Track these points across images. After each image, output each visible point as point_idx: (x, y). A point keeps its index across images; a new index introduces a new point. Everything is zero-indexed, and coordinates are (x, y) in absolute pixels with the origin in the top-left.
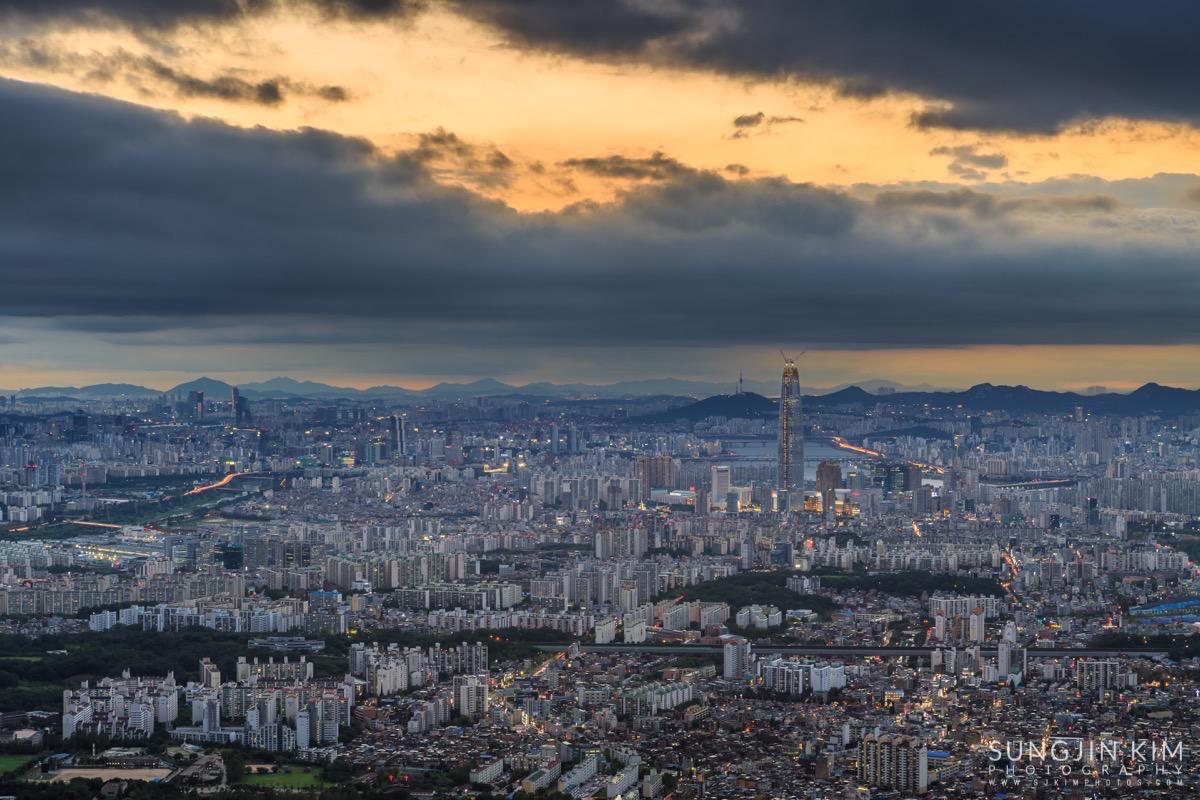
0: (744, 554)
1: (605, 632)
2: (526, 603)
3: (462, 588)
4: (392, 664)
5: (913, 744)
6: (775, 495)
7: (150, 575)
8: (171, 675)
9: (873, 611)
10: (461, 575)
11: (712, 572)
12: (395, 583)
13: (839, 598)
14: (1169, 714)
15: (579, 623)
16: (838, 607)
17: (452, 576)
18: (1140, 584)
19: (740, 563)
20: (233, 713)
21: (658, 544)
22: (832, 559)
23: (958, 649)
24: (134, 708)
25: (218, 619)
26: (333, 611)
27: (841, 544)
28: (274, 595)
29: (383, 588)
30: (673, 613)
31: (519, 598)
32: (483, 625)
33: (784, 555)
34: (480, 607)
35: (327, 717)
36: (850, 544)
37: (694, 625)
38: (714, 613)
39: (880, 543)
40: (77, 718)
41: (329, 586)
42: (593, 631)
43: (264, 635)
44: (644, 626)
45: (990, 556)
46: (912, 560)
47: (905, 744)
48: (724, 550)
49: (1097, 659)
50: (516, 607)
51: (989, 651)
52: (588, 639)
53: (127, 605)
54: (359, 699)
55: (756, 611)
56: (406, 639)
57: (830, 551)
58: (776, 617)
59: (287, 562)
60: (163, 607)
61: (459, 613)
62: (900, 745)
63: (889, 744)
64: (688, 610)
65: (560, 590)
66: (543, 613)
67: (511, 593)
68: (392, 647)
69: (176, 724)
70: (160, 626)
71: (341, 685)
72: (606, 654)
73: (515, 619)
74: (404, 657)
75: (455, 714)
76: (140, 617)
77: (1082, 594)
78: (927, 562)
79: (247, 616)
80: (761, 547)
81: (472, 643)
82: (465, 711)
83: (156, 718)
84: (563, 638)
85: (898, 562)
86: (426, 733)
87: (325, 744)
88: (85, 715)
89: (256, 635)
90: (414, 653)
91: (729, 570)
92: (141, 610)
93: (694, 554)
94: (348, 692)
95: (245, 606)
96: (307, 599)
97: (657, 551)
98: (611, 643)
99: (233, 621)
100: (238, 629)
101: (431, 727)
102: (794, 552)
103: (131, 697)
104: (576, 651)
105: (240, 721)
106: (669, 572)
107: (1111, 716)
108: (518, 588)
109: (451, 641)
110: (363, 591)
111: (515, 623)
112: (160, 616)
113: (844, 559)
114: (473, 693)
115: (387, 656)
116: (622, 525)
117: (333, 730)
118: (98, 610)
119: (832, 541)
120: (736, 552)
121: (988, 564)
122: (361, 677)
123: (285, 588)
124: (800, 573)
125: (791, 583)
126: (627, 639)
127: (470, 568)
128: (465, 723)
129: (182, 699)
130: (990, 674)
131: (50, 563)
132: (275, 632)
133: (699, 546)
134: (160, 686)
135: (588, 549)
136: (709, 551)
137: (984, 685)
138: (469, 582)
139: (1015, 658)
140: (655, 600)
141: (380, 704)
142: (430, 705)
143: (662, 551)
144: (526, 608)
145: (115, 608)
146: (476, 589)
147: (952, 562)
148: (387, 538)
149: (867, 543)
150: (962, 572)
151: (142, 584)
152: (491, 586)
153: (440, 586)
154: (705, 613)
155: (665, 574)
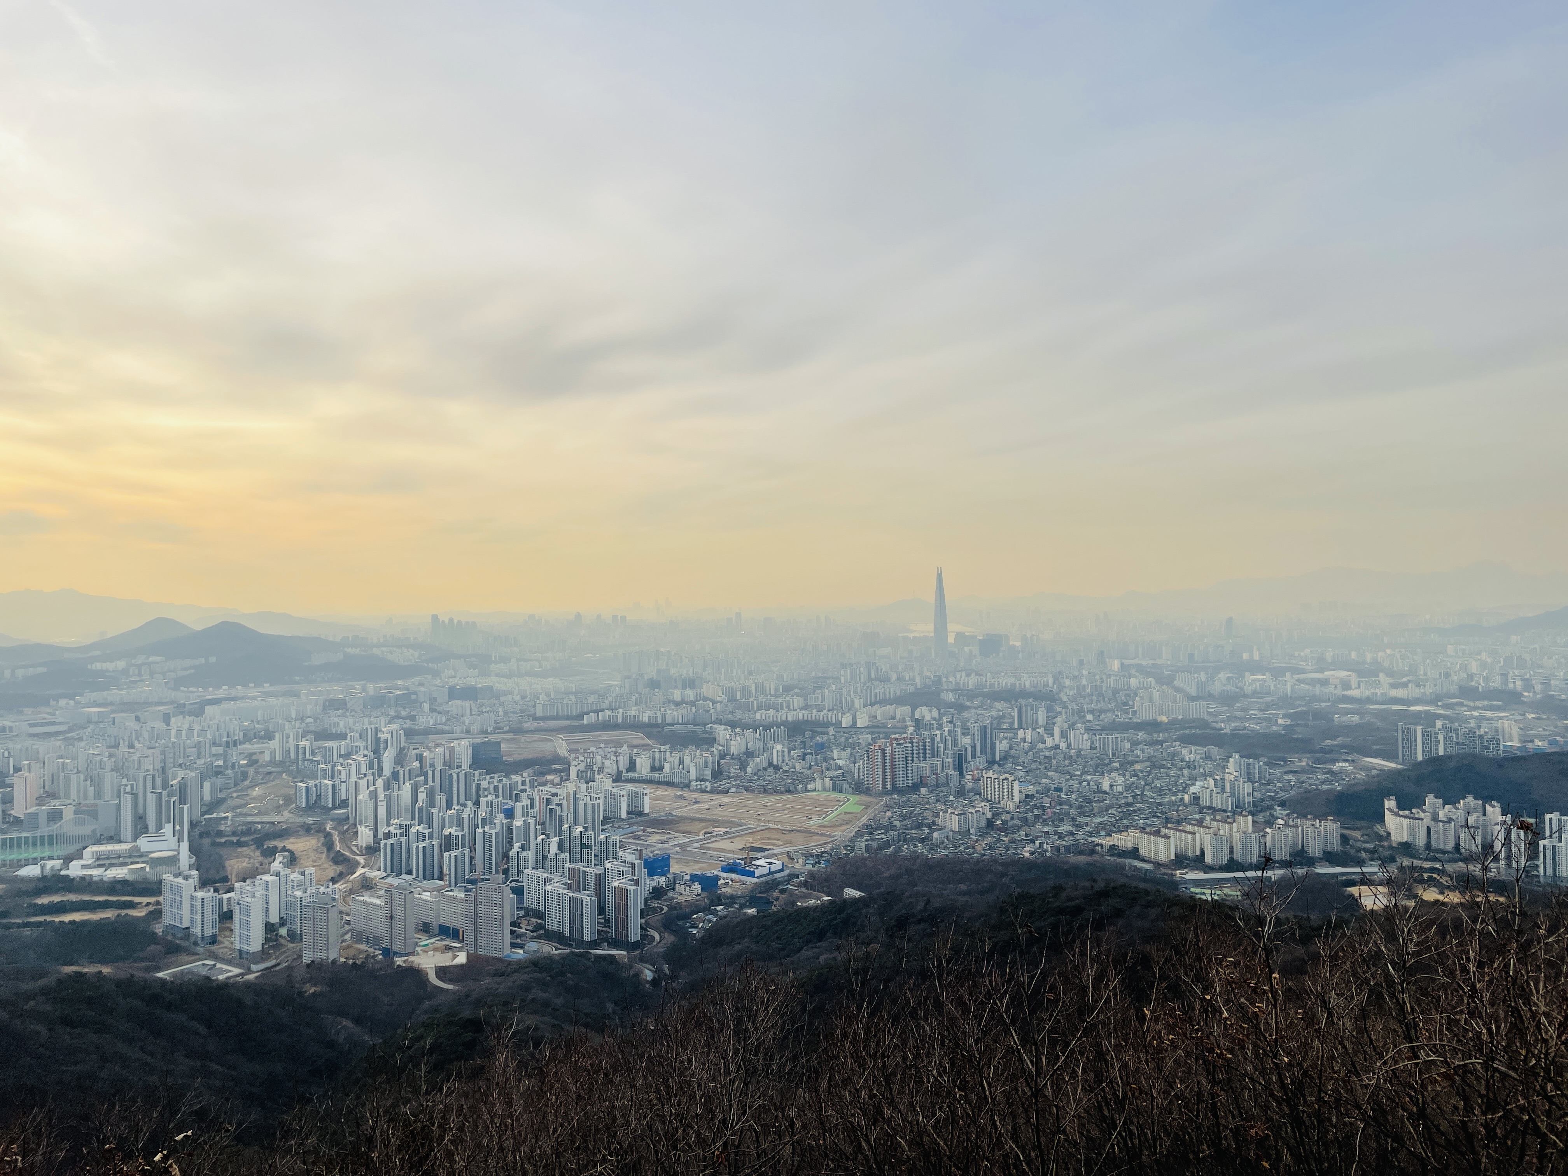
0: (918, 681)
1: (846, 721)
2: (806, 707)
3: (773, 699)
4: (738, 738)
5: (1010, 779)
6: (933, 651)
7: (614, 695)
8: (625, 746)
9: (986, 710)
10: (772, 693)
11: (901, 690)
12: (739, 697)
13: (968, 704)
14: (1148, 764)
15: (832, 717)
16: (967, 708)
17: (768, 692)
18: (1129, 695)
19: (916, 685)
20: (657, 764)
21: (873, 676)
22: (964, 683)
23: (1034, 729)
24: (607, 762)
25: (649, 717)
26: (708, 711)
27: (968, 675)
28: (677, 704)
29: (732, 700)
30: (880, 712)
31: (802, 704)
32: (784, 718)
33: (939, 681)
34: (782, 709)
35: (706, 766)
36: (973, 675)
37: (894, 718)
38: (903, 711)
39: (989, 674)
40: (578, 768)
41: (705, 699)
42: (841, 723)
43: (673, 725)
44: (867, 718)
45: (1048, 682)
46: (1006, 684)
47: (1006, 779)
48: (907, 678)
49: (1107, 734)
50: (801, 709)
51: (1050, 732)
52: (838, 724)
53: (603, 710)
54: (722, 756)
55: (925, 710)
56: (745, 727)
57: (961, 678)
58: (935, 713)
59: (684, 687)
60: (621, 711)
61: (772, 712)
62: (1003, 780)
63: (998, 779)
64: (889, 709)
65: (823, 700)
66: (814, 711)
67: (797, 702)
68: (738, 730)
69: (628, 771)
70: (620, 720)
71: (712, 750)
72: (848, 733)
73: (801, 715)
74: (743, 735)
75: (771, 764)
76: (609, 716)
77: (1098, 701)
78: (1013, 685)
79: (664, 716)
80: (927, 677)
81: (779, 726)
82: (775, 763)
83: (618, 768)
84: (827, 725)
85: (999, 684)
86: (755, 774)
87: (703, 780)
88: (582, 767)
89: (669, 725)
90: (748, 733)
91: (910, 689)
92: (608, 713)
93: (892, 681)
94: (716, 752)
95: (663, 709)
96: (694, 706)
97: (873, 680)
98: (851, 727)
99: (657, 717)
100: (659, 721)
101: (759, 770)
102: (944, 680)
103: (605, 757)
104: (831, 731)
105: (661, 768)
106: (879, 690)
107: (1117, 765)
108: (801, 699)
109: (767, 727)
110: (721, 702)
111: (801, 717)
112: (620, 716)
113: (970, 683)
114: (780, 753)
115: (736, 734)
116: (854, 666)
117: (708, 773)
118: (587, 713)
119: (964, 674)
120: (914, 680)
121: (1047, 686)
122: (722, 746)
123: (683, 699)
124: (947, 690)
125: (943, 696)
126: (859, 725)
127: (776, 689)
128: (777, 768)
129: (631, 758)
130: (1049, 742)
131: (563, 690)
132: (678, 724)
133: (894, 677)
134: (620, 751)
135: (838, 678)
136: (900, 679)
137: (1046, 748)
138: (776, 696)
139: (1063, 735)
140: (872, 705)
141: (732, 758)
142: (758, 760)
143: (876, 679)
144: (806, 709)
145: (597, 712)
146: (780, 699)
147: (1027, 684)
148: (734, 674)
149: (982, 675)
150: (1032, 689)
151: (610, 699)
152: (787, 698)
153: (762, 699)
154: (898, 712)
155: (877, 691)
